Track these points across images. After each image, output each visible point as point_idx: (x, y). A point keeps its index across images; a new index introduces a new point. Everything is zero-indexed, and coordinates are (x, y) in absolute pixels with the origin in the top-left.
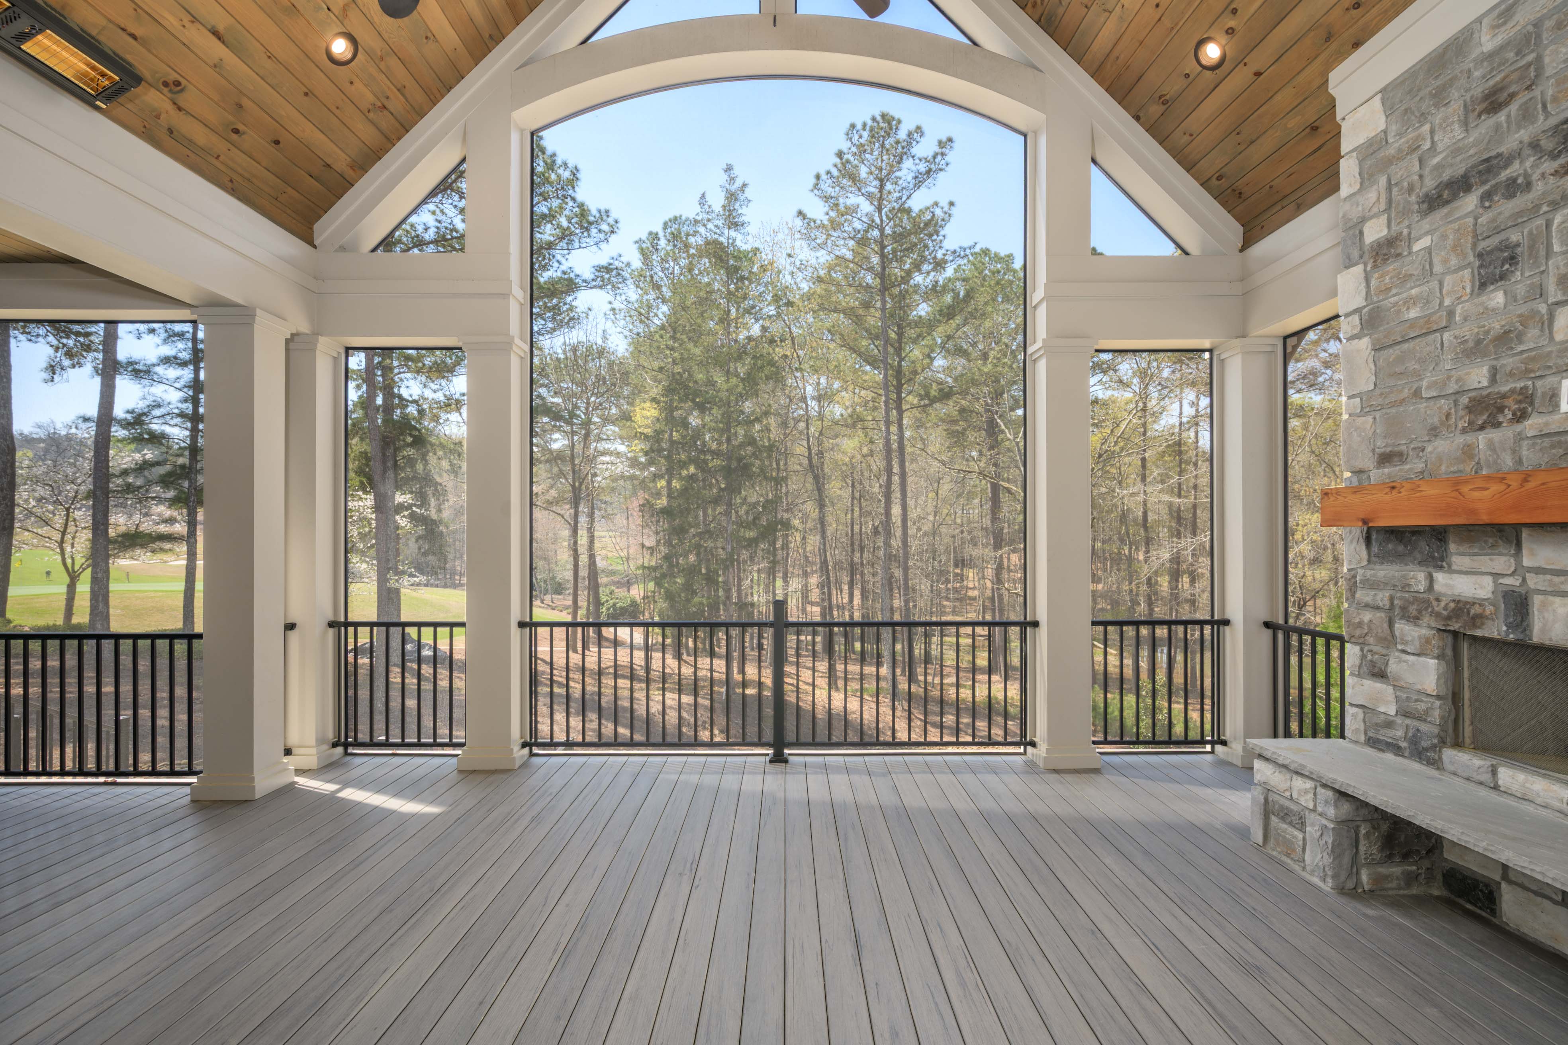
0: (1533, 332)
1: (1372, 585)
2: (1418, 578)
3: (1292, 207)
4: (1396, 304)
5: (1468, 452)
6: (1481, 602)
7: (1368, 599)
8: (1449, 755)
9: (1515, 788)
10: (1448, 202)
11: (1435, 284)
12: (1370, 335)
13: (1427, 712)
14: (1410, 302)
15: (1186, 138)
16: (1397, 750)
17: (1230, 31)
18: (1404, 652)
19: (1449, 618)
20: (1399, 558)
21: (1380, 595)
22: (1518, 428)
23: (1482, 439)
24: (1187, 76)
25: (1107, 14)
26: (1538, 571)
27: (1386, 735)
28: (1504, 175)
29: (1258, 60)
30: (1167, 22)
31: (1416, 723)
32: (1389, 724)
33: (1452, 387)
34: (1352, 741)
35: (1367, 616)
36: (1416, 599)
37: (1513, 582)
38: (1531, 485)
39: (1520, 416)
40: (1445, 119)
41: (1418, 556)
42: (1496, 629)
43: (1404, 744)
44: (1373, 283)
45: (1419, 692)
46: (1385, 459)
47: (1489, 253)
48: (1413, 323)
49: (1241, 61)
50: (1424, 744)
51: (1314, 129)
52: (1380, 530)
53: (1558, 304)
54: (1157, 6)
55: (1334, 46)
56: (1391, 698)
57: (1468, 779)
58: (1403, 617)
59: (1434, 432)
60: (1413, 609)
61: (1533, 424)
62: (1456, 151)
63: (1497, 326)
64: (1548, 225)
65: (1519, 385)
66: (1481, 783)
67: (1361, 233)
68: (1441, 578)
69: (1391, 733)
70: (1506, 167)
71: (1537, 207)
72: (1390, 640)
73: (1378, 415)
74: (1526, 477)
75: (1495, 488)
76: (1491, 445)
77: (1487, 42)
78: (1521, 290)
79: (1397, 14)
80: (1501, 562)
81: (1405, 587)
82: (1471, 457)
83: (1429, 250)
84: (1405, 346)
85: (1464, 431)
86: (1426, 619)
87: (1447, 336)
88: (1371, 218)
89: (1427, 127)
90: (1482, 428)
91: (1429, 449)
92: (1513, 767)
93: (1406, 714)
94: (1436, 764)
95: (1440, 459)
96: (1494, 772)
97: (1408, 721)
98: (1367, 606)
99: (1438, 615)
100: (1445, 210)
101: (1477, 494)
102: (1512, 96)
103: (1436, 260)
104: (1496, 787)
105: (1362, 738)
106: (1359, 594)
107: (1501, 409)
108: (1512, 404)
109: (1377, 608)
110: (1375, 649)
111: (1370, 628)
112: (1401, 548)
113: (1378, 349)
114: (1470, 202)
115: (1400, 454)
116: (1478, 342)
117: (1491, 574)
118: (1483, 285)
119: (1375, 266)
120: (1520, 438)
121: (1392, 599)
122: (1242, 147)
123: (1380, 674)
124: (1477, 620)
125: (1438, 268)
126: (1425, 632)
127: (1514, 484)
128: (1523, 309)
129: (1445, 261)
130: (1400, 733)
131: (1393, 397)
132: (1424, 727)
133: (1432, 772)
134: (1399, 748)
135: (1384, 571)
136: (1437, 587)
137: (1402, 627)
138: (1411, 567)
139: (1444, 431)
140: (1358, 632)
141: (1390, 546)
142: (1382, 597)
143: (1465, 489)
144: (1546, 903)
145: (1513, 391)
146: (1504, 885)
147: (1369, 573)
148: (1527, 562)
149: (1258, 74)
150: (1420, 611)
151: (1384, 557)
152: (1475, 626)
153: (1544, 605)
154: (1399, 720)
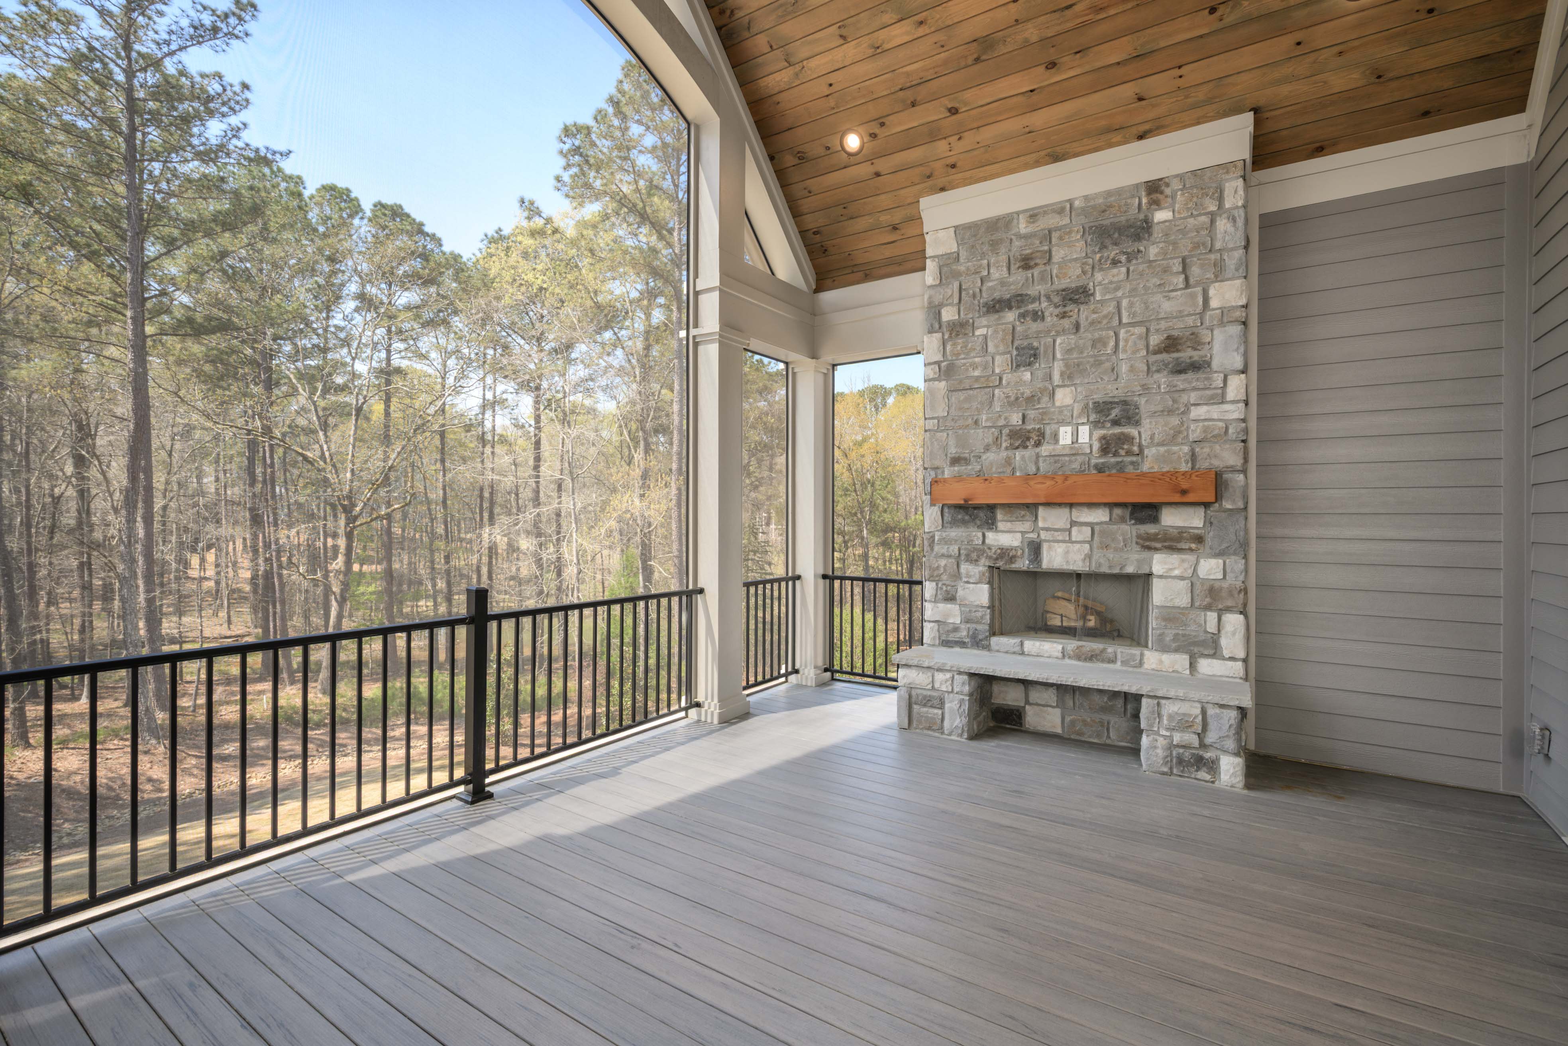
0: (1045, 399)
1: (945, 541)
2: (976, 535)
3: (861, 274)
4: (964, 365)
5: (1008, 461)
6: (1016, 548)
7: (944, 551)
8: (994, 640)
9: (1034, 651)
10: (998, 311)
11: (990, 358)
12: (947, 381)
13: (982, 617)
14: (975, 366)
15: (806, 193)
16: (962, 644)
17: (873, 136)
18: (968, 582)
19: (997, 559)
20: (964, 523)
21: (951, 548)
22: (1037, 450)
23: (1018, 454)
24: (828, 148)
25: (786, 64)
26: (1047, 529)
27: (952, 637)
28: (1031, 307)
29: (882, 165)
30: (832, 102)
31: (974, 626)
32: (956, 629)
33: (1001, 422)
34: (930, 645)
35: (943, 562)
36: (975, 549)
37: (1033, 536)
38: (1068, 483)
39: (1038, 444)
40: (998, 262)
41: (978, 522)
42: (1023, 564)
43: (967, 640)
44: (948, 348)
45: (977, 606)
46: (956, 461)
47: (1023, 348)
48: (977, 379)
49: (871, 160)
50: (980, 637)
51: (895, 228)
52: (950, 506)
53: (1058, 386)
54: (831, 85)
55: (930, 183)
56: (958, 613)
57: (1007, 652)
58: (967, 561)
59: (987, 449)
60: (974, 556)
61: (1045, 449)
62: (1003, 283)
63: (1028, 393)
64: (1054, 341)
65: (1037, 427)
66: (1014, 653)
67: (939, 313)
68: (991, 537)
69: (958, 635)
70: (1032, 302)
71: (1049, 331)
72: (957, 576)
73: (950, 433)
74: (1066, 478)
75: (1049, 483)
76: (1023, 458)
77: (1023, 227)
78: (1040, 374)
79: (971, 184)
80: (1027, 526)
81: (970, 542)
82: (1010, 464)
83: (986, 337)
84: (971, 392)
85: (1007, 448)
86: (983, 561)
87: (997, 391)
88: (947, 305)
89: (985, 262)
90: (1017, 448)
91: (984, 457)
92: (1033, 638)
93: (968, 621)
94: (988, 648)
95: (991, 464)
96: (1022, 644)
97: (968, 625)
98: (943, 555)
99: (990, 557)
100: (996, 316)
101: (1039, 486)
102: (1036, 265)
103: (990, 344)
104: (1023, 653)
105: (937, 642)
106: (936, 548)
107: (1028, 439)
108: (1034, 437)
109: (950, 556)
110: (947, 583)
111: (945, 570)
112: (967, 518)
113: (951, 391)
114: (1010, 316)
115: (965, 459)
116: (1017, 399)
117: (1021, 532)
118: (1018, 366)
119: (950, 337)
120: (1038, 456)
121: (959, 550)
122: (843, 218)
123: (950, 598)
124: (1012, 560)
125: (991, 349)
126: (981, 568)
127: (1060, 482)
128: (1040, 385)
129: (996, 346)
130: (964, 633)
131: (960, 423)
132: (979, 627)
133: (985, 653)
134: (964, 643)
135: (954, 533)
136: (987, 541)
137: (965, 567)
138: (971, 529)
139: (994, 448)
140: (935, 573)
141: (960, 517)
142: (954, 549)
143: (1032, 483)
144: (1050, 709)
145: (1034, 429)
146: (1027, 707)
147: (944, 534)
148: (1041, 524)
149: (878, 175)
150: (978, 557)
151: (954, 523)
152: (1012, 563)
153: (1050, 548)
154: (963, 626)
